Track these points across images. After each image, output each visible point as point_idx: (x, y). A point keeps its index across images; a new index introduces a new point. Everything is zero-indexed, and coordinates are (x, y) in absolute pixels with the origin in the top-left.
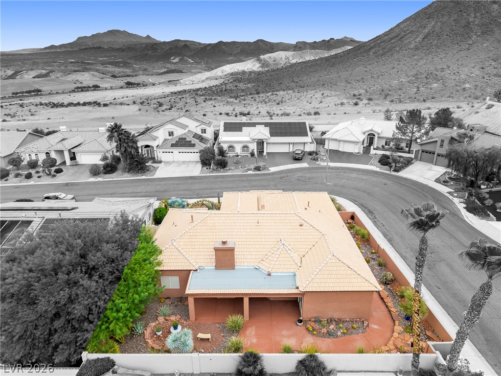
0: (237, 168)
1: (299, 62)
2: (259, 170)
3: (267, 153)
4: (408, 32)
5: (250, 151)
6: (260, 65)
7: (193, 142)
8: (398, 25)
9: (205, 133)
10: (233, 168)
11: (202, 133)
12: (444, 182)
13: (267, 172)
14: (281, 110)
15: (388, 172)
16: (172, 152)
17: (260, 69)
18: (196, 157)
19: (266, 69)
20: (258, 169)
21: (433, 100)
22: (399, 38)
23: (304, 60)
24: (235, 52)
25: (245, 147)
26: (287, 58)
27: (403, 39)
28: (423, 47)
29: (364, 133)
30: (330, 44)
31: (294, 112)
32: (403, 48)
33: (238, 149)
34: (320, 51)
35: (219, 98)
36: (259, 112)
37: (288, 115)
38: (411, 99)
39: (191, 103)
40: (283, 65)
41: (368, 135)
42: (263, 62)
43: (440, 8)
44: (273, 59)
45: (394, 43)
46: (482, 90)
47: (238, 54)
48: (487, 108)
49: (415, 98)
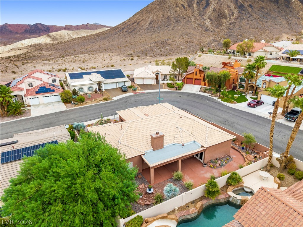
0: (91, 101)
1: (78, 37)
2: (107, 100)
3: (104, 90)
4: (141, 20)
5: (94, 90)
6: (51, 39)
7: (52, 89)
8: (133, 16)
9: (55, 82)
10: (89, 101)
11: (53, 82)
12: (204, 91)
13: (113, 100)
14: (87, 65)
15: (176, 91)
16: (38, 98)
17: (52, 42)
18: (59, 98)
19: (57, 42)
20: (105, 99)
21: (170, 55)
22: (137, 23)
23: (81, 36)
24: (20, 32)
25: (90, 88)
26: (69, 35)
27: (139, 24)
28: (151, 28)
29: (154, 73)
30: (88, 27)
31: (98, 66)
32: (141, 29)
33: (86, 89)
34: (90, 30)
35: (33, 61)
36: (73, 68)
37: (95, 68)
38: (159, 55)
39: (11, 66)
40: (67, 39)
41: (156, 74)
42: (52, 37)
43: (153, 8)
44: (59, 36)
45: (135, 26)
46: (189, 49)
47: (23, 32)
48: (199, 57)
49: (161, 54)
